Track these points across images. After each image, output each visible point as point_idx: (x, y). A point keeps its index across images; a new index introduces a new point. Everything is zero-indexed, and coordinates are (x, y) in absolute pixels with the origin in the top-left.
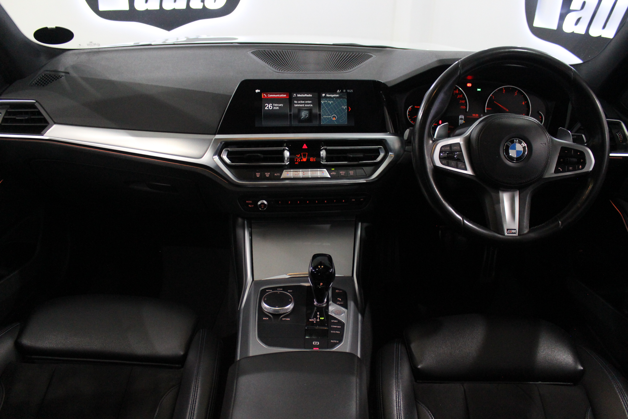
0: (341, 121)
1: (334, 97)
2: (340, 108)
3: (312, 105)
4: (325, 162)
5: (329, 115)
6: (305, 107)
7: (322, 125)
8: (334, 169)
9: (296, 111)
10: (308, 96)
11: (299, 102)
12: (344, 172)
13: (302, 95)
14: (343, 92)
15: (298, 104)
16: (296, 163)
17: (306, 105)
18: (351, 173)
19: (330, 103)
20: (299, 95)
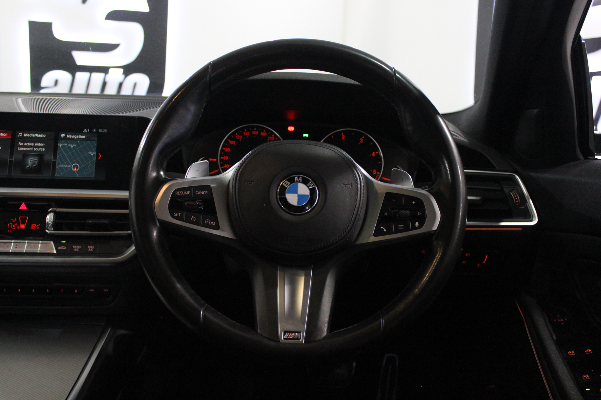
0: (86, 172)
1: (78, 139)
2: (86, 154)
3: (44, 149)
4: (52, 231)
5: (68, 164)
6: (33, 151)
7: (56, 178)
8: (65, 242)
9: (20, 157)
10: (39, 136)
11: (26, 144)
12: (79, 247)
13: (31, 135)
14: (93, 132)
15: (24, 146)
16: (9, 231)
17: (35, 149)
18: (90, 249)
19: (72, 147)
20: (26, 135)
